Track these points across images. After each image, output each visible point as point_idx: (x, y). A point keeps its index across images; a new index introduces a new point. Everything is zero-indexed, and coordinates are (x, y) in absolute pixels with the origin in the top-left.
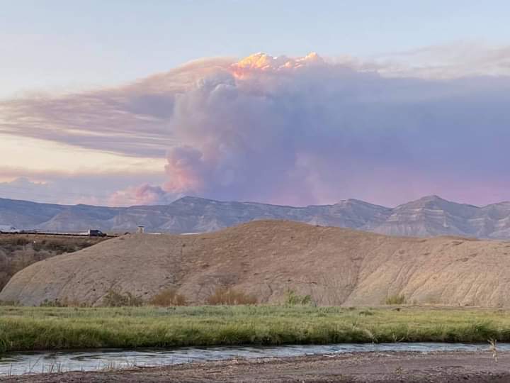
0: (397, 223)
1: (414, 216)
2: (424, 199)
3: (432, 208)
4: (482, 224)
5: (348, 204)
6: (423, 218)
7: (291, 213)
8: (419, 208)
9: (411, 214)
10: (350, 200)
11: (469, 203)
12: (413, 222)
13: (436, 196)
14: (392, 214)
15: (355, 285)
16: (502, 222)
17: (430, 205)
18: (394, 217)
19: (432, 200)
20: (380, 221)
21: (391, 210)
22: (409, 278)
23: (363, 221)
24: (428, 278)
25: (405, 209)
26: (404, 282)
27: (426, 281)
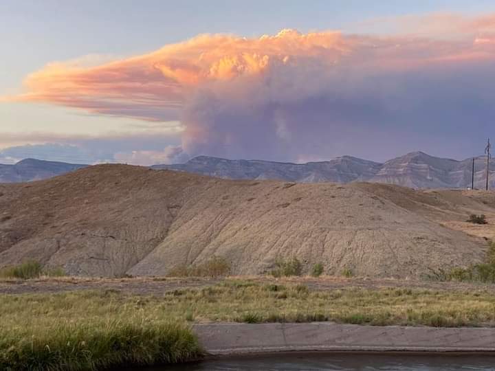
0: (386, 176)
1: (401, 170)
2: (410, 154)
3: (417, 163)
4: (462, 176)
5: (342, 160)
6: (410, 171)
7: (292, 169)
8: (405, 162)
9: (398, 168)
10: (345, 157)
11: (450, 158)
12: (400, 175)
13: (421, 152)
14: (382, 168)
15: (163, 238)
16: (479, 174)
17: (416, 160)
18: (383, 171)
19: (418, 155)
20: (371, 174)
21: (381, 165)
22: (221, 230)
23: (356, 175)
24: (240, 229)
25: (393, 164)
26: (215, 233)
27: (236, 232)
